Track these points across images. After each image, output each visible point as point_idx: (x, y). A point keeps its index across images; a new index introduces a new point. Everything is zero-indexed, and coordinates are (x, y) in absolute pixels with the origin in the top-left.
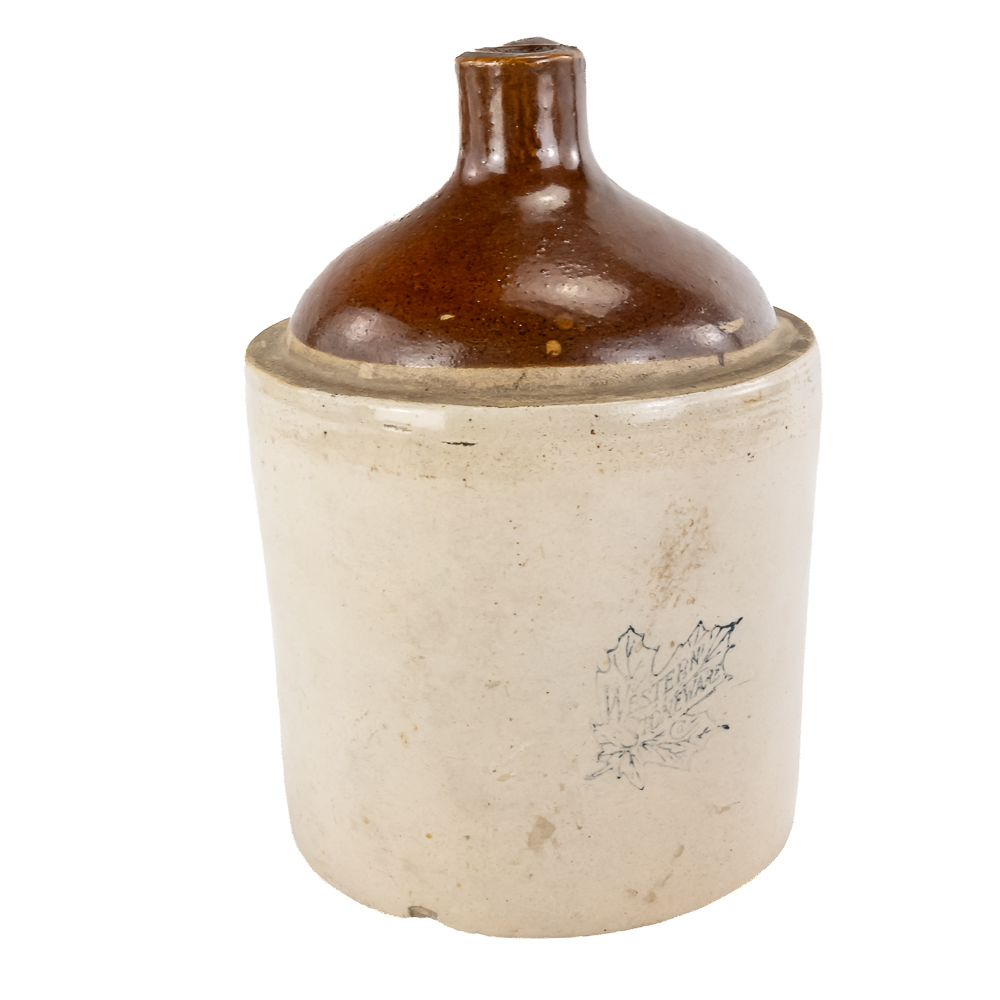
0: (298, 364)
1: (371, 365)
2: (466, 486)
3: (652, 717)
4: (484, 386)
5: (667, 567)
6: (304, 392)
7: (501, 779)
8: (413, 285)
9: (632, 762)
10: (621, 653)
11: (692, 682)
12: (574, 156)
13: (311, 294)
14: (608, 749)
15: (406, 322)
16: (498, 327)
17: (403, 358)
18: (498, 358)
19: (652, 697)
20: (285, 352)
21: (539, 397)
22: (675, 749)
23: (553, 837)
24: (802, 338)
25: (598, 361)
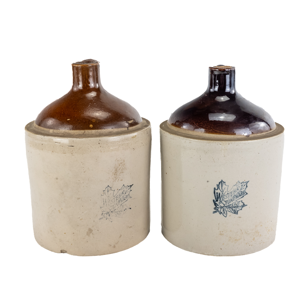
0: (36, 130)
1: (52, 130)
2: (72, 155)
3: (113, 206)
4: (76, 134)
5: (116, 173)
6: (38, 135)
7: (81, 220)
8: (61, 113)
9: (109, 216)
10: (106, 191)
11: (122, 198)
12: (97, 85)
13: (40, 115)
14: (104, 213)
15: (60, 121)
16: (79, 122)
17: (59, 128)
18: (79, 128)
19: (113, 201)
20: (34, 127)
21: (88, 136)
22: (119, 213)
23: (92, 232)
25: (101, 129)
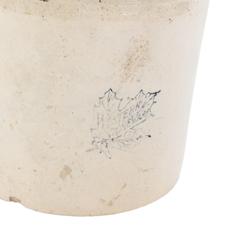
2: (43, 19)
3: (117, 129)
5: (129, 64)
7: (50, 148)
9: (107, 146)
10: (105, 100)
11: (136, 116)
14: (97, 140)
19: (118, 120)
22: (126, 143)
23: (70, 174)
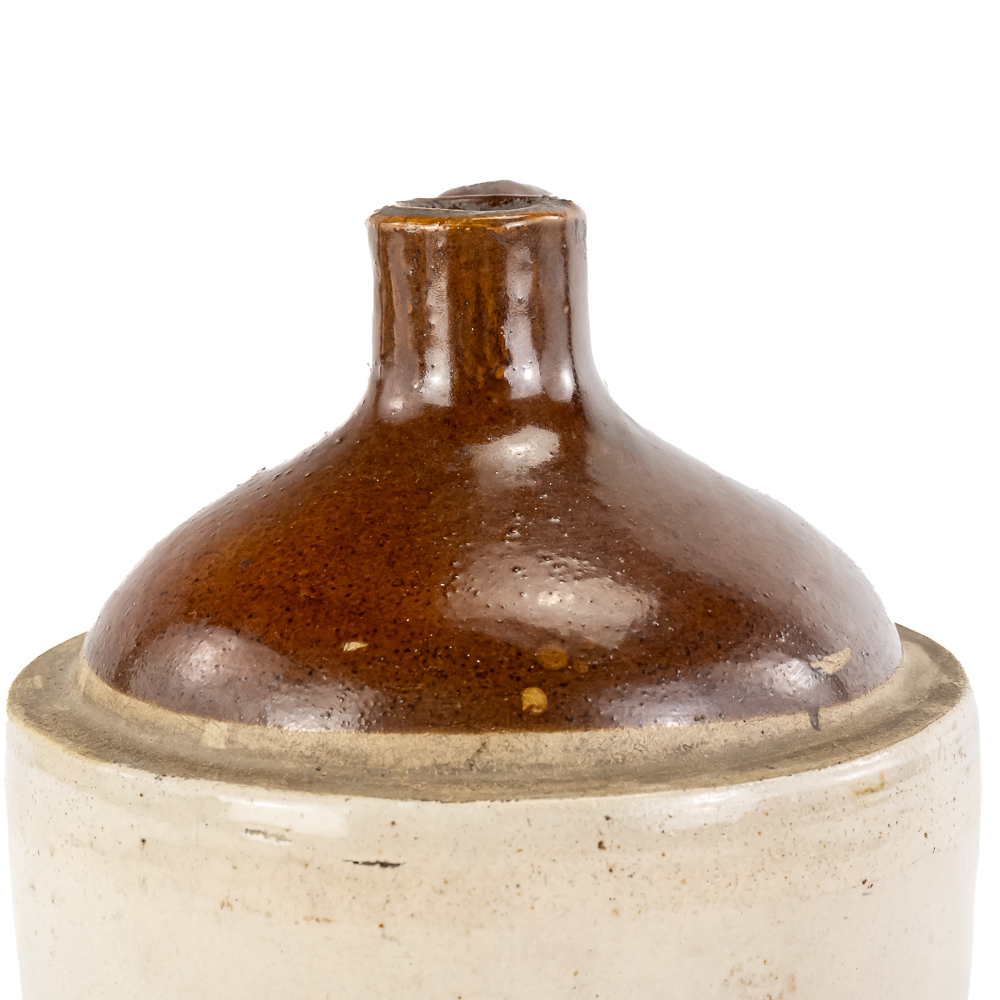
0: (98, 719)
1: (224, 726)
2: (384, 936)
4: (417, 764)
6: (108, 769)
8: (298, 590)
12: (567, 380)
13: (123, 598)
15: (285, 653)
16: (440, 664)
17: (279, 713)
18: (441, 717)
20: (75, 697)
21: (511, 784)
24: (945, 680)
25: (609, 722)
